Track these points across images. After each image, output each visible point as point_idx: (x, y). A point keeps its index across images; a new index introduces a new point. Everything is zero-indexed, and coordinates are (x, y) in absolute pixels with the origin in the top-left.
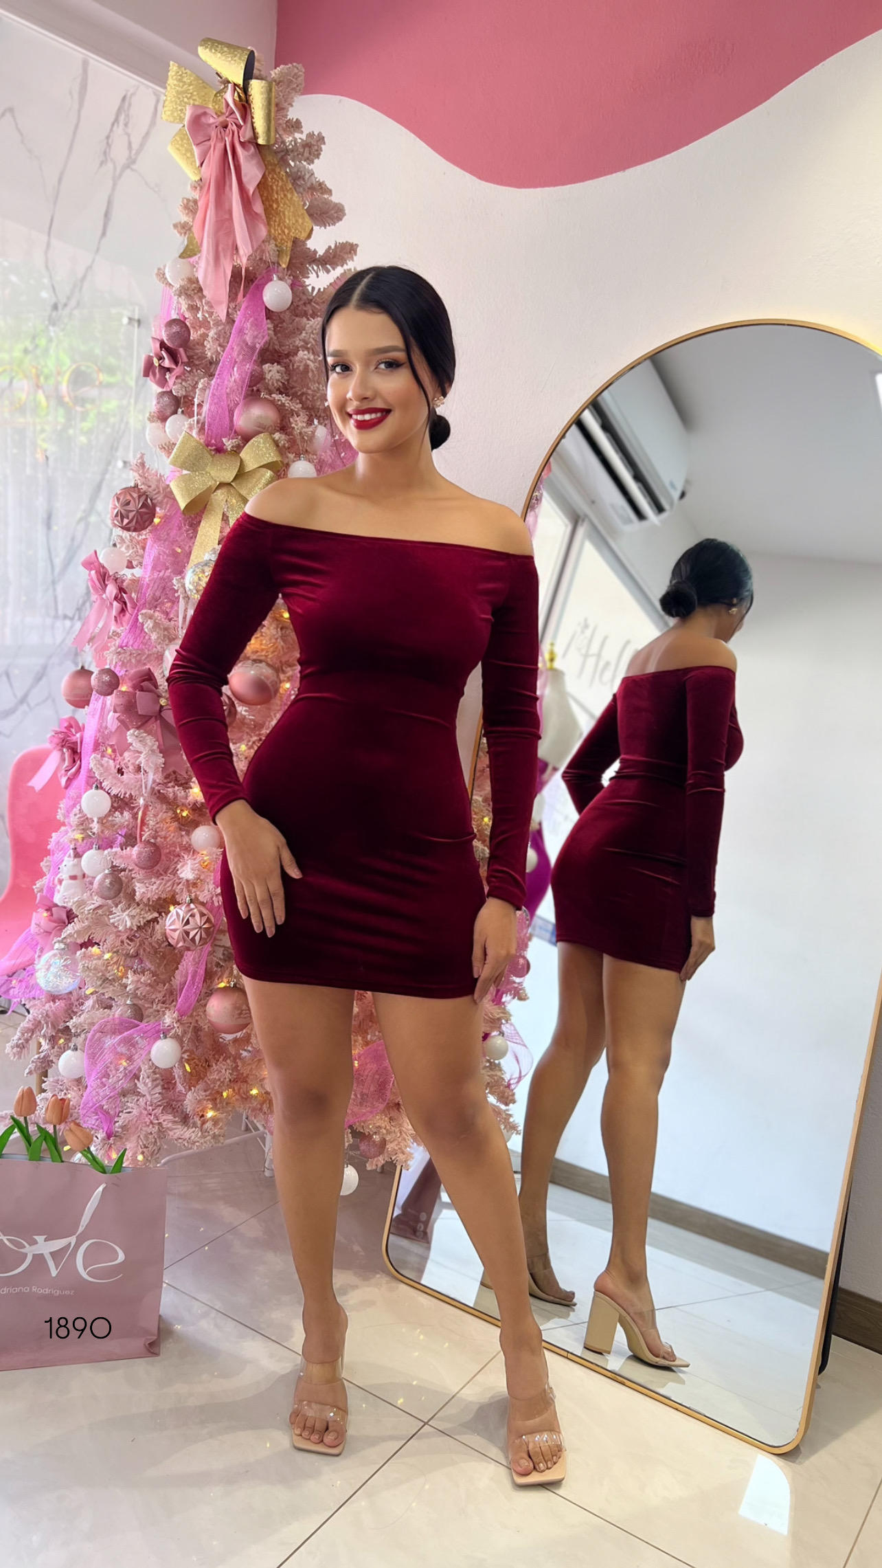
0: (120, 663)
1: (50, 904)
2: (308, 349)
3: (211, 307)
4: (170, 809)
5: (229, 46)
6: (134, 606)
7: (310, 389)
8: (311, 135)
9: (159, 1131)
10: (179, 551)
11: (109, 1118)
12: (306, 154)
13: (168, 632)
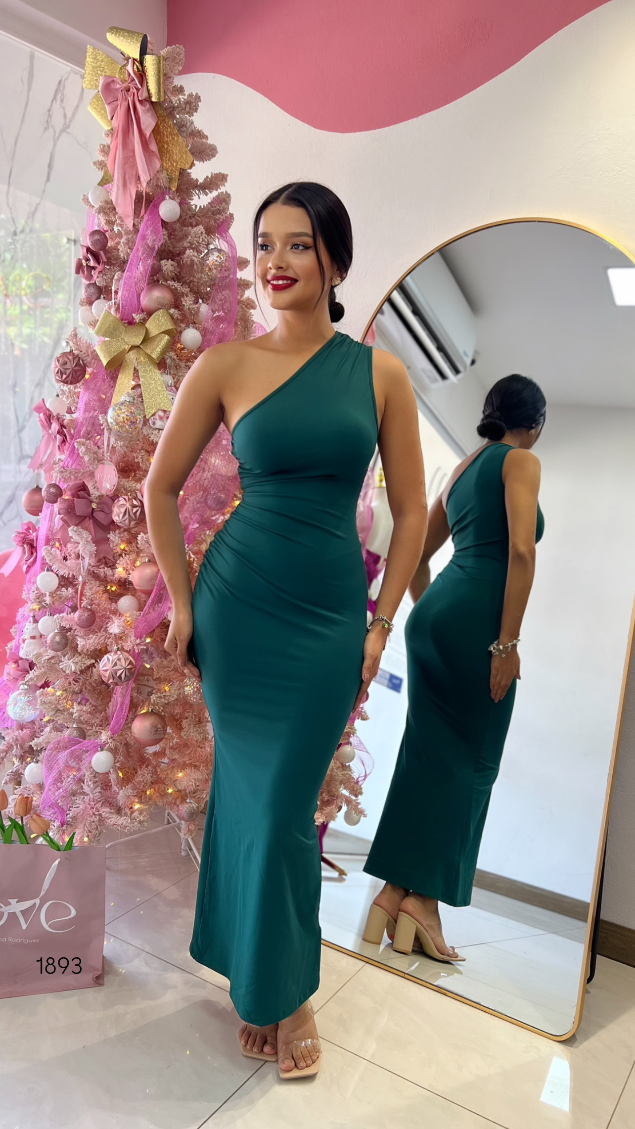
0: (63, 480)
1: (16, 658)
2: (193, 249)
3: (122, 221)
4: (102, 584)
5: (129, 32)
6: (72, 437)
7: (195, 277)
8: (191, 95)
9: (100, 820)
10: (104, 397)
11: (62, 812)
12: (188, 109)
13: (97, 455)
